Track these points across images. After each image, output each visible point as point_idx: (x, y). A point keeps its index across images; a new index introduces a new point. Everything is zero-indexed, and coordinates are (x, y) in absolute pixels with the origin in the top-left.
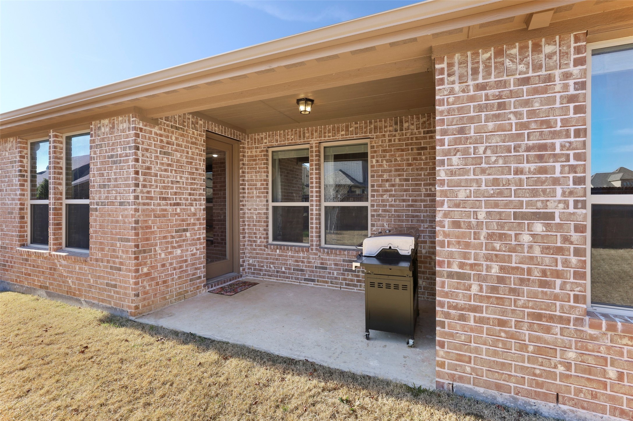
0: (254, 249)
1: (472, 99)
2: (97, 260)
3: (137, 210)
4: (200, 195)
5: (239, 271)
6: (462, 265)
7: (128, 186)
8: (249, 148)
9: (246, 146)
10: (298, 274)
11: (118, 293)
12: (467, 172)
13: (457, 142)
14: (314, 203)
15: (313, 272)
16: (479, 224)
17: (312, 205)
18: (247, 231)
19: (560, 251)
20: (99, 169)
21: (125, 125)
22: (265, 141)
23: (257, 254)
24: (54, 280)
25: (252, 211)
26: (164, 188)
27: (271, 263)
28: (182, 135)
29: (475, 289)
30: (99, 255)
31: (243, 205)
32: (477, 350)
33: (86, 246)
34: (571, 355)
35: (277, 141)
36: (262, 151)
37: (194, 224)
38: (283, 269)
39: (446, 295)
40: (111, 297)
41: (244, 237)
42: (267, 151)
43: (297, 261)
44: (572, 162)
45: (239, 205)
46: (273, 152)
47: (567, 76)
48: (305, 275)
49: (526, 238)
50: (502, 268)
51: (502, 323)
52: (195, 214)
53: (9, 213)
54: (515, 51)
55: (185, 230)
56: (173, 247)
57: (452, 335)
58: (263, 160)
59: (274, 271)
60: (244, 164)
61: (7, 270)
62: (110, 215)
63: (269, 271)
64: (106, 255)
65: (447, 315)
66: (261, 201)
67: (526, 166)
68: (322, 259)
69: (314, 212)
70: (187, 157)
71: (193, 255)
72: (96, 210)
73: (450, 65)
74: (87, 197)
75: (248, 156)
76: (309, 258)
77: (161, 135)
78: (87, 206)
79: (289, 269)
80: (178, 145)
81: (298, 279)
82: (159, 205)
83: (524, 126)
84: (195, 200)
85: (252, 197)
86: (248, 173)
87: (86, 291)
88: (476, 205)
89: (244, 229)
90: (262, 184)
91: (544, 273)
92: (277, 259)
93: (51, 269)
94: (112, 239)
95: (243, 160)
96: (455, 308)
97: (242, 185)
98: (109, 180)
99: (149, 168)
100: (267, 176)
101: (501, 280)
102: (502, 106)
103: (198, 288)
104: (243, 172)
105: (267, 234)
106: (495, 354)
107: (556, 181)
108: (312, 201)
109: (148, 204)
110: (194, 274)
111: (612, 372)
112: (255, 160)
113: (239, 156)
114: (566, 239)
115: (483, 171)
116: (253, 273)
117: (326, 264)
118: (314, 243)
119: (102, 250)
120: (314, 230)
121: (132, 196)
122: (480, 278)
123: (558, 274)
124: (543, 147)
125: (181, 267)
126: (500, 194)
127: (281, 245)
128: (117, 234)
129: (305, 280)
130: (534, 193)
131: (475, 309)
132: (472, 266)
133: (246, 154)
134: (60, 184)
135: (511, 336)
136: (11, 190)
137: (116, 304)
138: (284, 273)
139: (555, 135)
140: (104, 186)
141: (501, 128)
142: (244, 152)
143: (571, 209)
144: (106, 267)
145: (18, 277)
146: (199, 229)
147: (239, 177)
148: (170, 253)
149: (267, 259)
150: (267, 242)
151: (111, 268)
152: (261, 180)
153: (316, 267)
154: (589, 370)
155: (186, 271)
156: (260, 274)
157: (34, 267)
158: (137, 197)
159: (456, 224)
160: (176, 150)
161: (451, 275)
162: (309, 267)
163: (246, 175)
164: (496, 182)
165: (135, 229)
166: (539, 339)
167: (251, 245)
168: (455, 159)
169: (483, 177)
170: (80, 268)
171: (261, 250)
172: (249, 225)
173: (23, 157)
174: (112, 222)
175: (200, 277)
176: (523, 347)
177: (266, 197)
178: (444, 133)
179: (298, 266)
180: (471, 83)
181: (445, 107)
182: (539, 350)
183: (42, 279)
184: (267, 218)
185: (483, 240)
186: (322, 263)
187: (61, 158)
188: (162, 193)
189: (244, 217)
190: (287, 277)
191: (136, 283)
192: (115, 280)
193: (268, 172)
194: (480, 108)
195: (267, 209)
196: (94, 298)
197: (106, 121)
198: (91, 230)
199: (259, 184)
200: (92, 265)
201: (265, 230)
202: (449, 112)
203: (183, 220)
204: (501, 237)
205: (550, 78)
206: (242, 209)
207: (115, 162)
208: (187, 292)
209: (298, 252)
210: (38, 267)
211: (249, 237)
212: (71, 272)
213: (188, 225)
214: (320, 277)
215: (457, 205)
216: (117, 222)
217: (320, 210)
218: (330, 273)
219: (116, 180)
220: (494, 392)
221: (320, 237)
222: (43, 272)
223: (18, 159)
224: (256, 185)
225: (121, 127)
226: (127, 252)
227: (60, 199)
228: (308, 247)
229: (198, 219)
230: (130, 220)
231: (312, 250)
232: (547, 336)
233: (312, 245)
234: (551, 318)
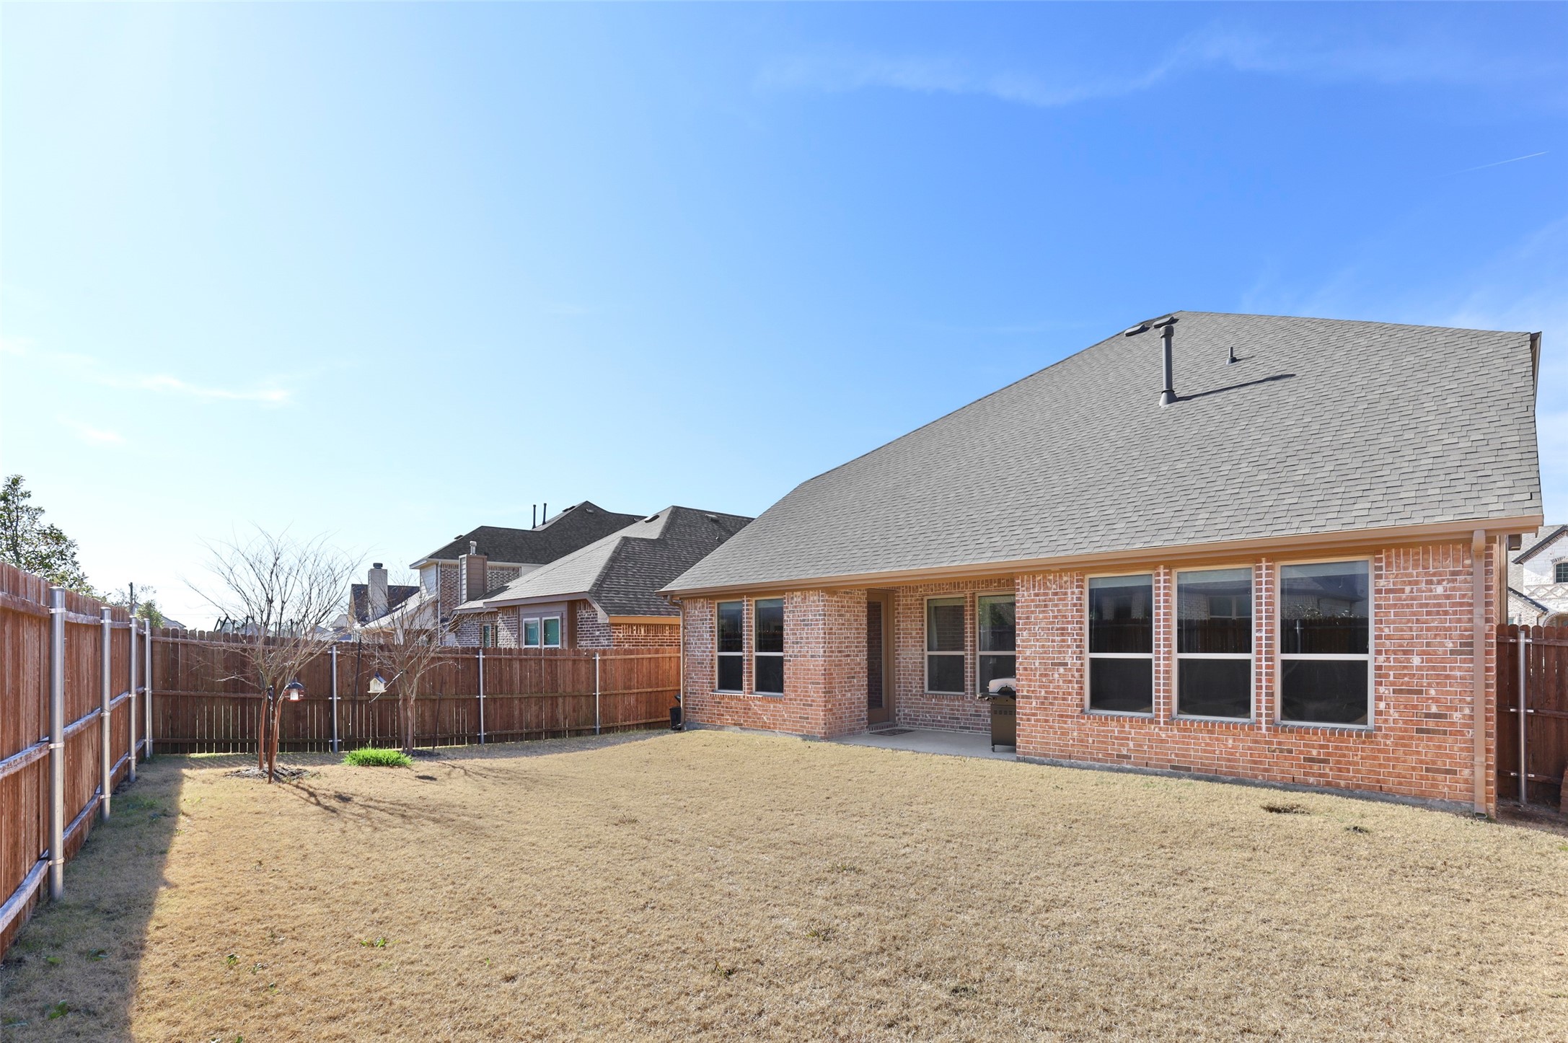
0: (910, 699)
1: (1033, 601)
2: (791, 700)
3: (825, 661)
4: (864, 647)
5: (895, 721)
6: (1028, 691)
7: (819, 643)
8: (904, 597)
9: (901, 594)
10: (954, 723)
11: (810, 723)
12: (1030, 641)
13: (1025, 624)
14: (969, 652)
15: (967, 719)
16: (1036, 668)
17: (967, 654)
18: (902, 680)
19: (1070, 682)
20: (791, 630)
21: (816, 598)
22: (920, 590)
23: (913, 703)
24: (749, 717)
25: (908, 660)
26: (840, 643)
27: (926, 712)
28: (851, 598)
29: (1034, 703)
30: (793, 696)
31: (899, 655)
32: (1035, 737)
33: (781, 690)
34: (1075, 734)
35: (932, 590)
36: (918, 600)
37: (859, 673)
38: (939, 718)
39: (1021, 708)
40: (805, 727)
41: (899, 687)
42: (922, 600)
43: (952, 710)
44: (1075, 637)
45: (894, 655)
46: (928, 600)
47: (1073, 593)
48: (960, 723)
49: (1056, 676)
50: (1046, 692)
51: (1046, 721)
52: (860, 664)
53: (699, 663)
54: (1051, 577)
55: (853, 677)
56: (846, 691)
57: (1024, 730)
58: (918, 608)
59: (929, 720)
60: (898, 613)
61: (697, 713)
62: (802, 665)
63: (925, 720)
64: (799, 696)
65: (1021, 719)
66: (916, 650)
67: (1056, 638)
68: (977, 707)
69: (969, 661)
70: (854, 616)
71: (859, 699)
72: (790, 661)
73: (1022, 581)
74: (782, 651)
75: (903, 605)
76: (964, 706)
77: (838, 602)
78: (781, 658)
79: (945, 718)
80: (848, 607)
81: (953, 727)
82: (837, 657)
83: (1055, 617)
84: (860, 651)
85: (908, 646)
86: (903, 621)
87: (780, 724)
88: (1034, 658)
89: (899, 679)
90: (917, 633)
91: (1064, 693)
92: (933, 708)
93: (745, 709)
94: (804, 683)
95: (898, 609)
96: (1025, 715)
97: (897, 634)
98: (802, 638)
99: (831, 629)
100: (923, 625)
101: (1046, 698)
102: (1046, 606)
103: (862, 728)
104: (898, 621)
105: (923, 683)
106: (1043, 737)
107: (1069, 646)
108: (967, 650)
109: (831, 656)
110: (859, 716)
111: (1090, 740)
112: (910, 609)
113: (894, 605)
114: (1073, 676)
115: (1038, 640)
116: (909, 723)
117: (981, 711)
118: (969, 692)
119: (796, 691)
120: (969, 679)
121: (822, 650)
122: (1037, 698)
123: (1069, 694)
124: (1063, 629)
125: (851, 708)
126: (1045, 653)
127: (936, 695)
128: (809, 679)
129: (960, 727)
130: (1060, 652)
131: (1034, 715)
132: (1033, 691)
133: (901, 603)
134: (751, 639)
135: (1051, 727)
136: (701, 644)
137: (807, 732)
138: (939, 721)
139: (1068, 623)
140: (797, 643)
141: (1045, 618)
142: (899, 601)
143: (1075, 661)
144: (799, 704)
145: (710, 717)
146: (863, 677)
147: (894, 626)
148: (844, 695)
149: (923, 708)
150: (923, 691)
151: (804, 705)
152: (916, 629)
153: (971, 715)
154: (1082, 741)
155: (854, 712)
156: (916, 724)
157: (727, 708)
158: (825, 652)
159: (1025, 669)
160: (847, 612)
161: (1023, 697)
162: (964, 715)
163: (901, 624)
164: (1043, 646)
165: (824, 675)
166: (1062, 728)
167: (907, 695)
168: (1025, 633)
169: (1038, 644)
170: (774, 707)
171: (917, 699)
172: (904, 674)
173: (712, 615)
174: (804, 670)
175: (863, 719)
176: (1055, 733)
177: (922, 646)
178: (1020, 618)
179: (953, 714)
180: (1032, 592)
181: (1020, 604)
182: (1062, 734)
183: (736, 718)
184: (923, 667)
185: (1038, 677)
186: (976, 711)
187: (751, 618)
188: (838, 647)
189: (899, 667)
190: (943, 726)
191: (825, 715)
192: (807, 714)
193: (923, 621)
194: (1037, 606)
195: (923, 658)
196: (788, 729)
197: (799, 593)
198: (785, 676)
199: (914, 633)
200: (787, 703)
201: (920, 679)
202: (1022, 607)
203: (852, 669)
204: (1046, 675)
205: (1066, 594)
206: (897, 659)
207: (807, 625)
208: (854, 729)
209: (953, 700)
210: (731, 708)
211: (904, 687)
212: (766, 710)
213: (855, 673)
214: (975, 724)
215: (1026, 659)
216: (809, 670)
217: (974, 659)
218: (984, 720)
219: (807, 638)
220: (1043, 758)
221: (974, 685)
222: (737, 712)
223: (709, 617)
224: (911, 634)
225: (811, 598)
226: (818, 692)
227: (751, 652)
228: (963, 696)
229: (862, 668)
230: (821, 668)
231: (967, 698)
232: (1065, 726)
233: (967, 694)
234: (1067, 716)
